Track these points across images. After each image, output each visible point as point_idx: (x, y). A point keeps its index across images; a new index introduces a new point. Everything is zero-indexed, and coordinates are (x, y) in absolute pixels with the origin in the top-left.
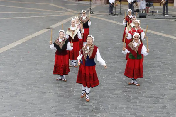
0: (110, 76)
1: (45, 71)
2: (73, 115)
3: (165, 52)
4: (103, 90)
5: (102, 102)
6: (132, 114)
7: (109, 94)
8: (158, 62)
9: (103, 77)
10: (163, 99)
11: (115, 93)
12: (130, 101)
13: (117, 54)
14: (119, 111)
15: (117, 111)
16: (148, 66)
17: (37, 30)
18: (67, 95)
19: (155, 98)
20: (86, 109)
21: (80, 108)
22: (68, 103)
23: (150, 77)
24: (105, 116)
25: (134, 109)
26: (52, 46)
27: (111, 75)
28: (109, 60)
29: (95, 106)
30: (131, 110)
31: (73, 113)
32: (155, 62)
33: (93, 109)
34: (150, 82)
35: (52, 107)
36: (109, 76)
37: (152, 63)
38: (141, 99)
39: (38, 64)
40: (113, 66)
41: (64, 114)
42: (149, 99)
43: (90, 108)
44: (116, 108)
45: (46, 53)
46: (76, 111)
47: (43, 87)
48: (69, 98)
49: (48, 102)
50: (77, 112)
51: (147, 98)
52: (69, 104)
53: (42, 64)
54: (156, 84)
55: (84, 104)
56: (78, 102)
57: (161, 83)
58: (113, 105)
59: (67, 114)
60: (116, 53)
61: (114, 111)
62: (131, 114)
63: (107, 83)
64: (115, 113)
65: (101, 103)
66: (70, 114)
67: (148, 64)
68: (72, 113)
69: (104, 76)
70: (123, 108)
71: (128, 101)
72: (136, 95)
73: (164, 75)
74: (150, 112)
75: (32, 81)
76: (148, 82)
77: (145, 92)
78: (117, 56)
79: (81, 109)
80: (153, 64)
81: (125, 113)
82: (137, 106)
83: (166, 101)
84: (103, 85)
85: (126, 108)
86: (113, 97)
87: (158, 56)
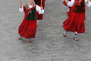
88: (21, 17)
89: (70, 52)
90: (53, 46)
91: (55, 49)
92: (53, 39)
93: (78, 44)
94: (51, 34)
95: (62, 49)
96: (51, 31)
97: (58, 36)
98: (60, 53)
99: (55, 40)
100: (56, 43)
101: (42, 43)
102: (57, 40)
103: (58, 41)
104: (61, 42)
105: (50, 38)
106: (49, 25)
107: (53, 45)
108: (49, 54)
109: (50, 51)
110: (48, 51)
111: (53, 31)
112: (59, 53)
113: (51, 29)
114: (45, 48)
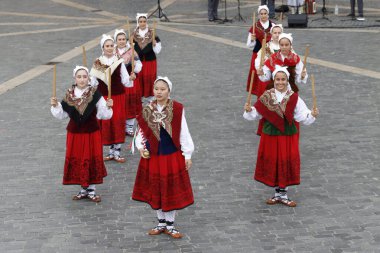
0: (218, 185)
1: (45, 178)
3: (359, 116)
4: (201, 222)
7: (217, 232)
8: (341, 143)
9: (201, 188)
10: (357, 238)
11: (231, 228)
12: (273, 247)
13: (235, 126)
16: (318, 152)
17: (21, 71)
18: (106, 238)
19: (337, 235)
23: (324, 181)
26: (57, 111)
27: (219, 180)
28: (214, 141)
32: (336, 143)
34: (322, 194)
36: (214, 184)
37: (328, 144)
38: (300, 242)
39: (25, 158)
40: (224, 156)
42: (323, 240)
45: (46, 130)
47: (41, 219)
48: (110, 246)
51: (316, 237)
53: (35, 159)
54: (339, 199)
57: (353, 198)
60: (232, 123)
63: (210, 204)
67: (316, 149)
69: (202, 185)
71: (266, 248)
72: (288, 232)
73: (359, 176)
75: (11, 207)
76: (319, 196)
77: (311, 222)
78: (235, 131)
80: (329, 148)
83: (367, 243)
84: (200, 209)
86: (226, 240)
87: (342, 126)
88: (37, 173)
92: (148, 246)
94: (141, 229)
96: (141, 218)
102: (160, 248)
105: (139, 243)
111: (146, 220)
113: (140, 213)
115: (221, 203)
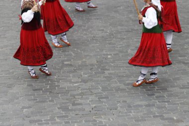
0: (121, 55)
1: (11, 49)
2: (58, 120)
4: (109, 78)
5: (107, 98)
6: (157, 116)
7: (119, 84)
9: (109, 57)
11: (127, 82)
13: (132, 18)
14: (134, 112)
15: (131, 112)
16: (185, 35)
18: (48, 87)
20: (80, 110)
21: (70, 108)
22: (50, 101)
23: (187, 53)
24: (112, 120)
25: (159, 107)
27: (121, 52)
28: (119, 27)
29: (94, 105)
30: (154, 109)
31: (58, 117)
33: (91, 110)
34: (186, 62)
35: (23, 108)
36: (117, 54)
38: (171, 91)
40: (125, 37)
41: (43, 120)
42: (185, 90)
43: (88, 109)
44: (130, 106)
45: (12, 19)
46: (64, 113)
47: (8, 75)
48: (51, 92)
49: (16, 101)
50: (64, 115)
51: (181, 88)
52: (51, 103)
53: (6, 37)
55: (76, 102)
56: (67, 99)
58: (124, 101)
59: (49, 118)
60: (130, 16)
61: (126, 113)
62: (154, 117)
63: (114, 67)
64: (127, 116)
65: (105, 100)
66: (52, 119)
68: (56, 118)
69: (111, 55)
70: (141, 106)
71: (149, 95)
74: (185, 112)
76: (184, 63)
78: (133, 21)
79: (72, 110)
81: (144, 114)
82: (165, 102)
84: (108, 70)
85: (147, 106)
86: (125, 89)
88: (6, 46)
89: (109, 120)
90: (74, 107)
91: (77, 112)
92: (75, 93)
93: (126, 102)
94: (71, 82)
95: (93, 112)
96: (71, 75)
97: (85, 86)
98: (89, 121)
99: (78, 95)
100: (80, 101)
101: (52, 101)
102: (82, 94)
103: (84, 96)
104: (91, 98)
105: (69, 91)
106: (66, 63)
107: (74, 104)
108: (66, 123)
109: (67, 116)
110: (65, 116)
111: (74, 76)
112: (85, 121)
113: (70, 72)
114: (57, 110)
115: (122, 67)
